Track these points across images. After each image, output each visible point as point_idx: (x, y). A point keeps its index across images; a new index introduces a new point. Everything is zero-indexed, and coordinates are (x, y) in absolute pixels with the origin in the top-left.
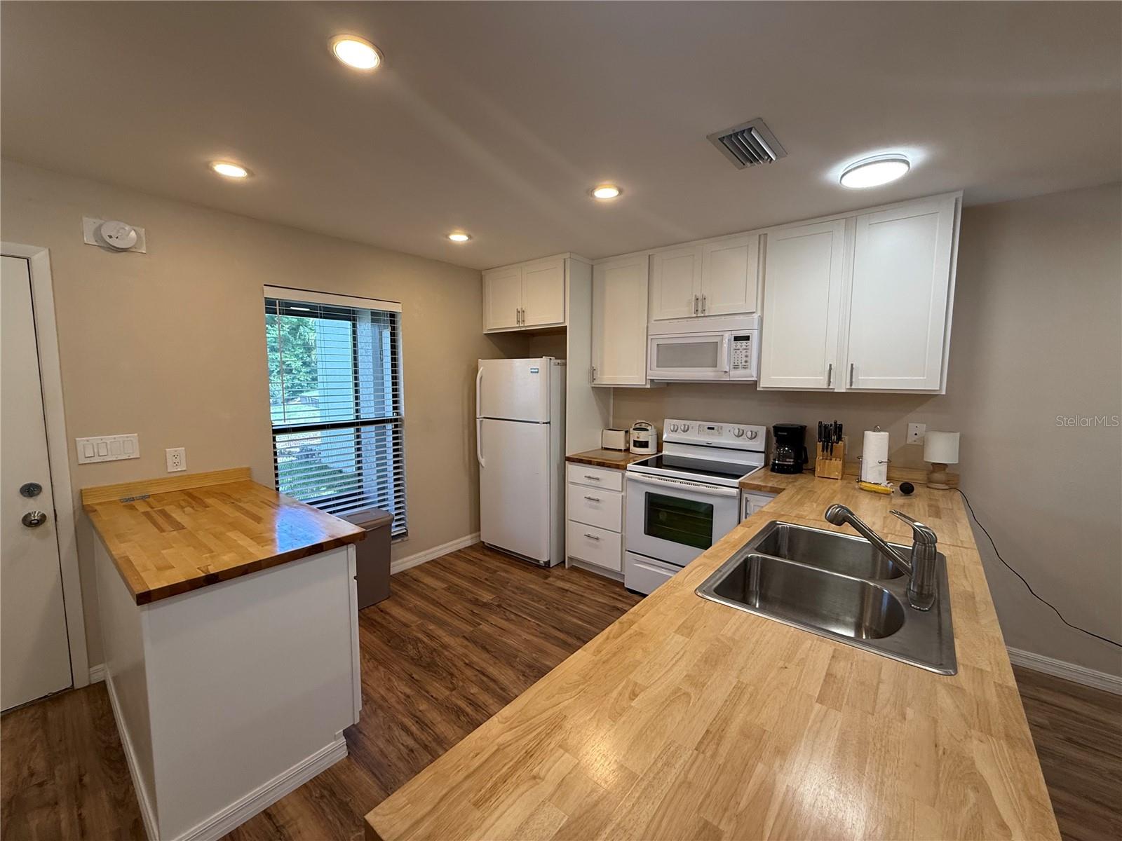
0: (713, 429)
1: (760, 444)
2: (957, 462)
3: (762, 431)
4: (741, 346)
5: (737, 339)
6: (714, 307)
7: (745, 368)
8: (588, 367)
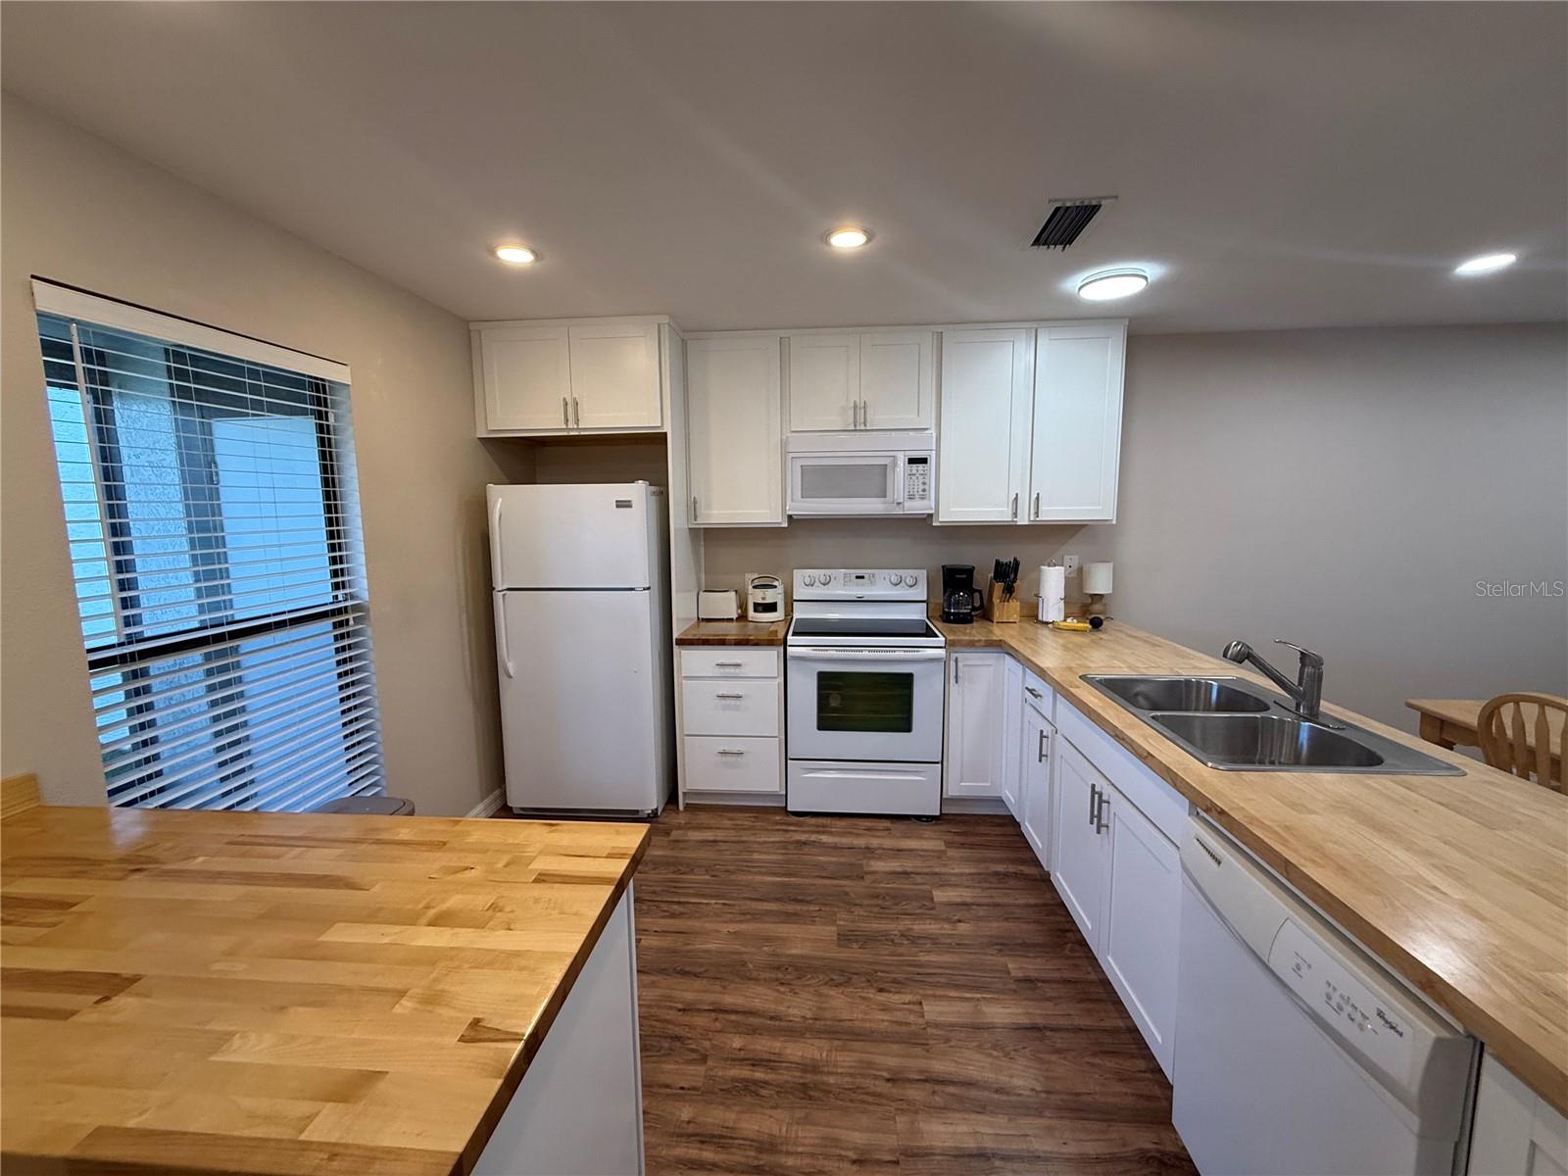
0: (863, 577)
1: (921, 593)
2: (1110, 591)
3: (922, 574)
4: (918, 470)
5: (912, 461)
6: (878, 418)
8: (685, 497)
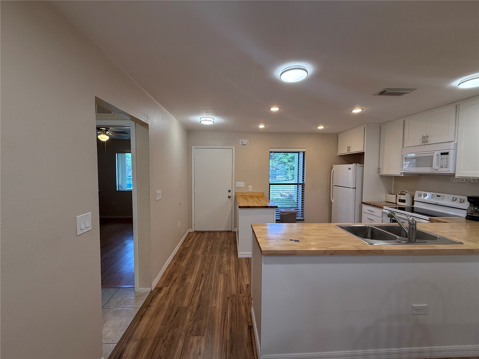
0: (440, 196)
1: (465, 206)
3: (466, 199)
4: (444, 157)
5: (442, 154)
6: (431, 140)
7: (446, 167)
8: (377, 167)
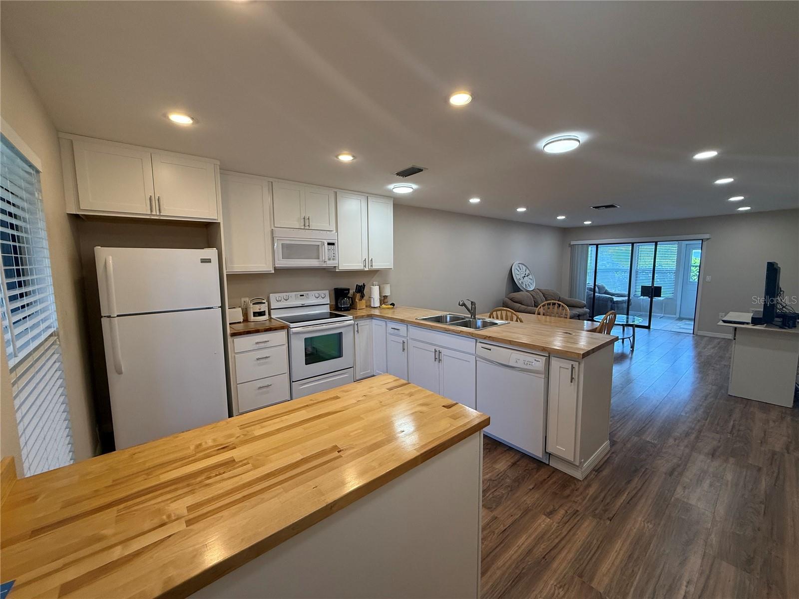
0: (303, 295)
1: (327, 300)
2: (390, 294)
3: (327, 292)
4: (331, 248)
5: (329, 244)
6: (314, 225)
7: (333, 260)
